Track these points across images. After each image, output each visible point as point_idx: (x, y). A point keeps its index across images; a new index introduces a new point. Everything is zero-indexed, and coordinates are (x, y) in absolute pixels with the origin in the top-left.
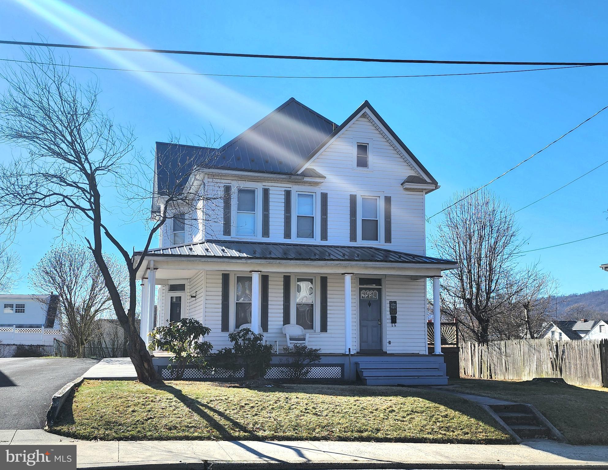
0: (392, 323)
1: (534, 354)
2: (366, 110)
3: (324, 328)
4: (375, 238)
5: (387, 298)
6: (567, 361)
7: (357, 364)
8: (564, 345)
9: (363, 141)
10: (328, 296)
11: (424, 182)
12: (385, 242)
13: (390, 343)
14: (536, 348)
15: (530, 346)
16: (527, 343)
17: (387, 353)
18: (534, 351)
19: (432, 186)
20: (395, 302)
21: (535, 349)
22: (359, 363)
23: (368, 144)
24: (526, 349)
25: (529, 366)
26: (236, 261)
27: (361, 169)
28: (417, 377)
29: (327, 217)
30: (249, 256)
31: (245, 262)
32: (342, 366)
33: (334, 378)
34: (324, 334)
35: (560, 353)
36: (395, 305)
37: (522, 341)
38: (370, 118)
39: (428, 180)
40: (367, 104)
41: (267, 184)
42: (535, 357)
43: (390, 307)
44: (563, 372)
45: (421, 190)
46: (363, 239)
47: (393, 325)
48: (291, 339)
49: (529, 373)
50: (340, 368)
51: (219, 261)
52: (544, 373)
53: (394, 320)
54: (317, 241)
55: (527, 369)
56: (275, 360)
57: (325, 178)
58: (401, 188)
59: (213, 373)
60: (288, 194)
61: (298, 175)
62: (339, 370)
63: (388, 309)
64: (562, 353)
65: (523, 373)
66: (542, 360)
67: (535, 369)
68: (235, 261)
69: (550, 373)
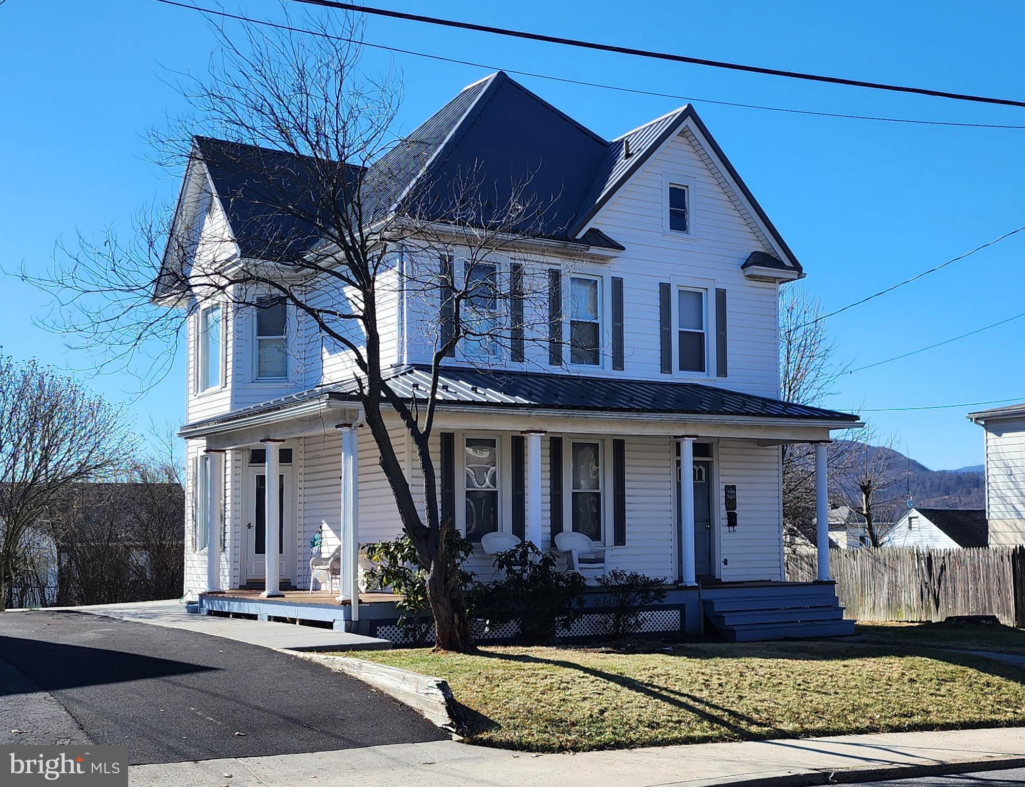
0: (729, 525)
1: (883, 575)
2: (689, 121)
3: (620, 539)
4: (700, 367)
5: (722, 479)
6: (949, 584)
7: (708, 604)
8: (944, 558)
9: (679, 181)
10: (627, 477)
11: (779, 264)
12: (718, 376)
13: (726, 562)
14: (887, 563)
15: (876, 559)
16: (870, 554)
17: (722, 581)
18: (883, 569)
19: (792, 273)
20: (734, 488)
21: (885, 565)
22: (714, 601)
23: (687, 187)
24: (868, 567)
25: (873, 595)
26: (512, 413)
27: (676, 233)
28: (809, 623)
29: (623, 325)
30: (532, 403)
31: (528, 414)
32: (681, 607)
33: (669, 630)
34: (620, 550)
35: (936, 571)
36: (734, 492)
37: (859, 551)
38: (692, 138)
39: (787, 263)
40: (690, 112)
41: (519, 256)
42: (886, 579)
43: (726, 497)
44: (941, 604)
45: (773, 280)
46: (682, 368)
47: (731, 528)
48: (581, 561)
49: (874, 608)
50: (678, 613)
51: (482, 411)
52: (903, 607)
53: (732, 520)
54: (604, 370)
55: (869, 601)
56: (589, 601)
57: (623, 249)
58: (741, 274)
59: (487, 629)
60: (555, 276)
61: (577, 241)
62: (677, 615)
63: (723, 500)
64: (939, 571)
65: (861, 609)
66: (899, 584)
67: (885, 601)
68: (510, 413)
69: (915, 606)
